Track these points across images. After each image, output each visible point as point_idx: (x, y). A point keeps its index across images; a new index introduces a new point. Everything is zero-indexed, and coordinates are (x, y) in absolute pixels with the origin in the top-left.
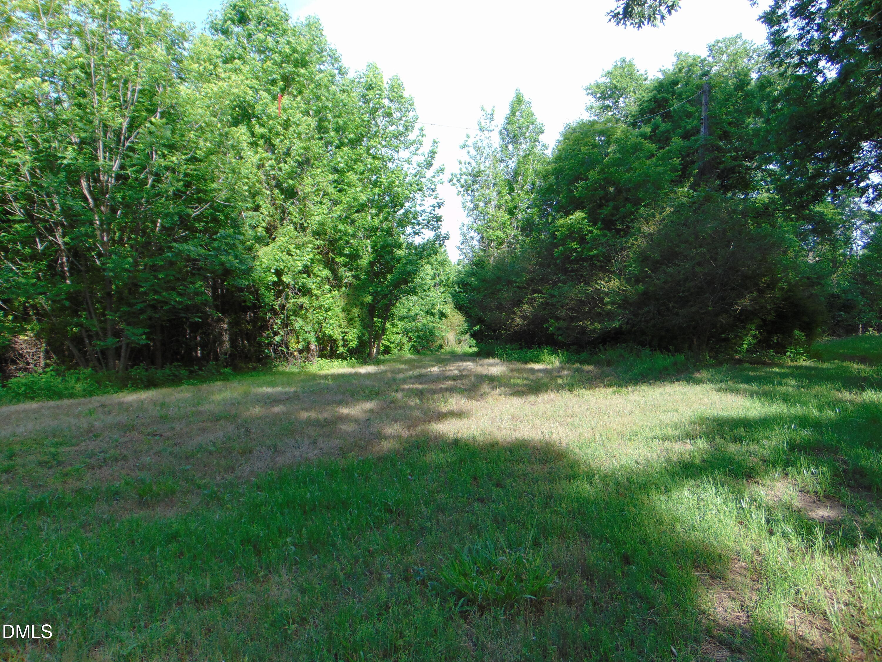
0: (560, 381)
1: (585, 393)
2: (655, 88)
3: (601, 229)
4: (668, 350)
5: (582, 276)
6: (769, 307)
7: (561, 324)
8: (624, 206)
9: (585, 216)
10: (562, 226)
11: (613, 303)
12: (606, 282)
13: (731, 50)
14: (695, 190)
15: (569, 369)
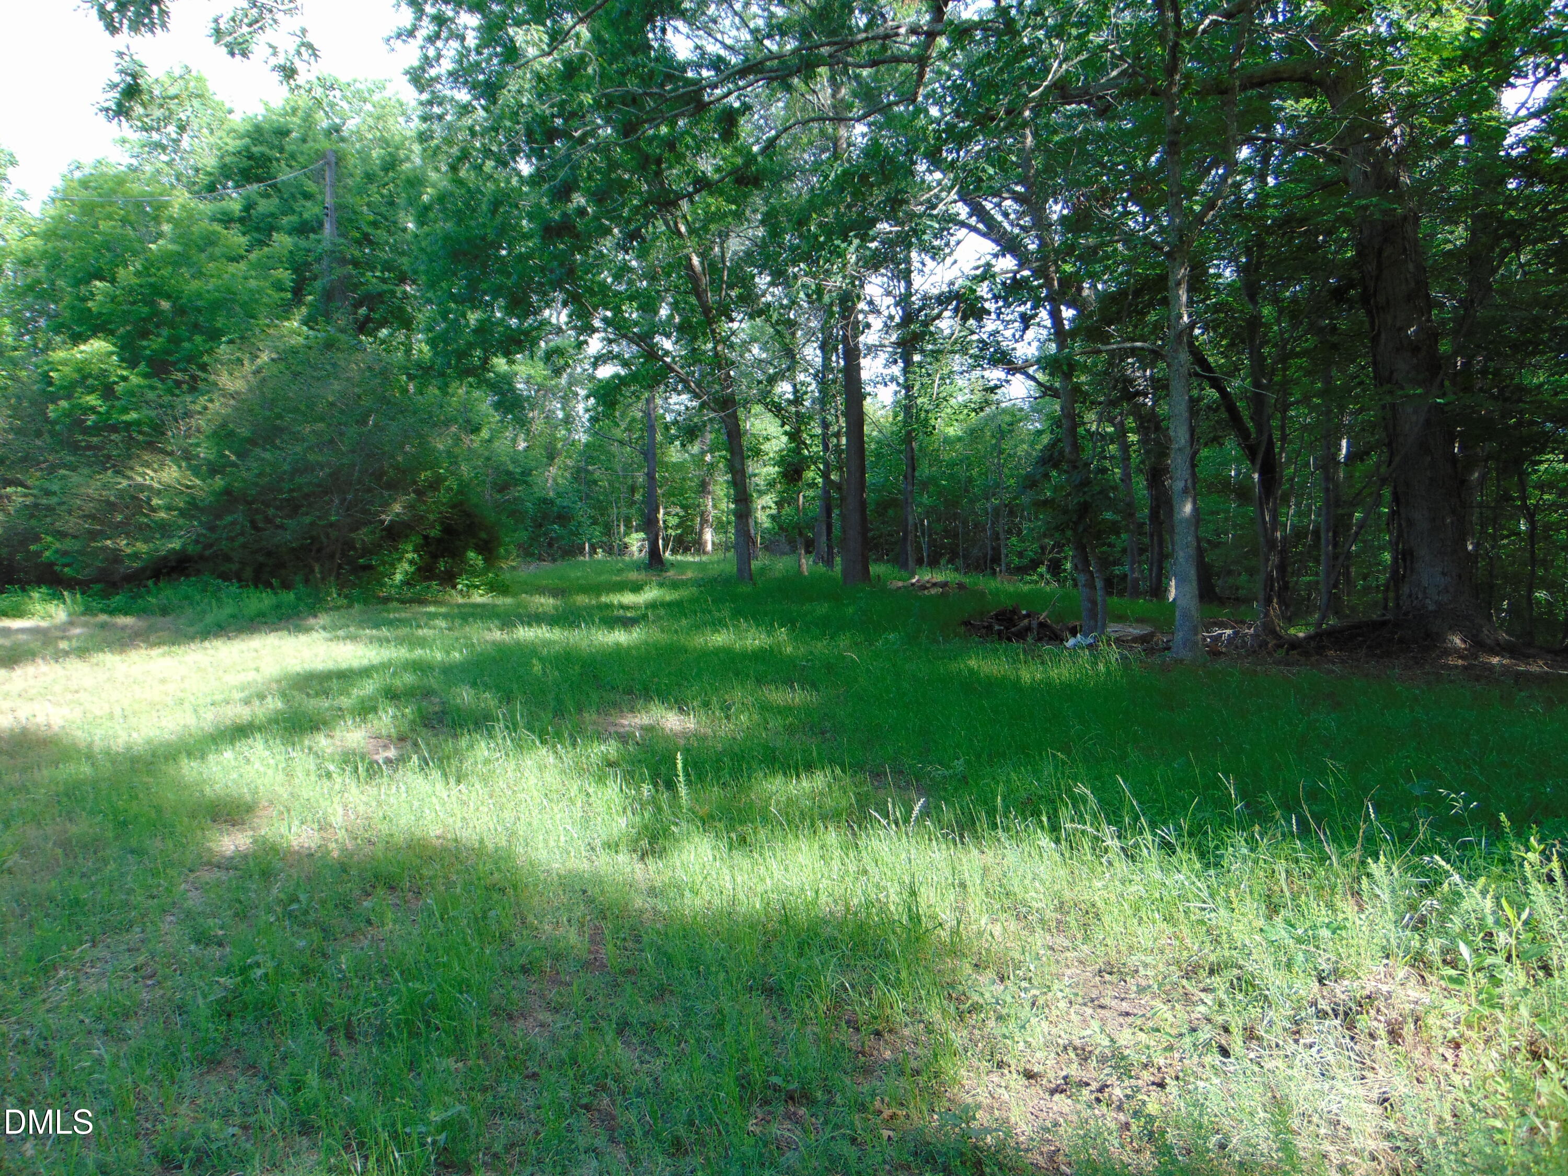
0: (64, 645)
1: (110, 659)
2: (248, 134)
3: (146, 376)
4: (269, 585)
5: (109, 457)
6: (431, 517)
7: (69, 544)
8: (190, 339)
9: (112, 348)
10: (65, 363)
11: (169, 508)
12: (155, 471)
13: (376, 97)
14: (311, 328)
15: (85, 625)
